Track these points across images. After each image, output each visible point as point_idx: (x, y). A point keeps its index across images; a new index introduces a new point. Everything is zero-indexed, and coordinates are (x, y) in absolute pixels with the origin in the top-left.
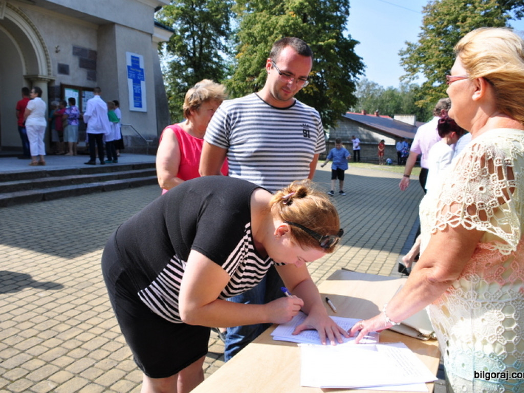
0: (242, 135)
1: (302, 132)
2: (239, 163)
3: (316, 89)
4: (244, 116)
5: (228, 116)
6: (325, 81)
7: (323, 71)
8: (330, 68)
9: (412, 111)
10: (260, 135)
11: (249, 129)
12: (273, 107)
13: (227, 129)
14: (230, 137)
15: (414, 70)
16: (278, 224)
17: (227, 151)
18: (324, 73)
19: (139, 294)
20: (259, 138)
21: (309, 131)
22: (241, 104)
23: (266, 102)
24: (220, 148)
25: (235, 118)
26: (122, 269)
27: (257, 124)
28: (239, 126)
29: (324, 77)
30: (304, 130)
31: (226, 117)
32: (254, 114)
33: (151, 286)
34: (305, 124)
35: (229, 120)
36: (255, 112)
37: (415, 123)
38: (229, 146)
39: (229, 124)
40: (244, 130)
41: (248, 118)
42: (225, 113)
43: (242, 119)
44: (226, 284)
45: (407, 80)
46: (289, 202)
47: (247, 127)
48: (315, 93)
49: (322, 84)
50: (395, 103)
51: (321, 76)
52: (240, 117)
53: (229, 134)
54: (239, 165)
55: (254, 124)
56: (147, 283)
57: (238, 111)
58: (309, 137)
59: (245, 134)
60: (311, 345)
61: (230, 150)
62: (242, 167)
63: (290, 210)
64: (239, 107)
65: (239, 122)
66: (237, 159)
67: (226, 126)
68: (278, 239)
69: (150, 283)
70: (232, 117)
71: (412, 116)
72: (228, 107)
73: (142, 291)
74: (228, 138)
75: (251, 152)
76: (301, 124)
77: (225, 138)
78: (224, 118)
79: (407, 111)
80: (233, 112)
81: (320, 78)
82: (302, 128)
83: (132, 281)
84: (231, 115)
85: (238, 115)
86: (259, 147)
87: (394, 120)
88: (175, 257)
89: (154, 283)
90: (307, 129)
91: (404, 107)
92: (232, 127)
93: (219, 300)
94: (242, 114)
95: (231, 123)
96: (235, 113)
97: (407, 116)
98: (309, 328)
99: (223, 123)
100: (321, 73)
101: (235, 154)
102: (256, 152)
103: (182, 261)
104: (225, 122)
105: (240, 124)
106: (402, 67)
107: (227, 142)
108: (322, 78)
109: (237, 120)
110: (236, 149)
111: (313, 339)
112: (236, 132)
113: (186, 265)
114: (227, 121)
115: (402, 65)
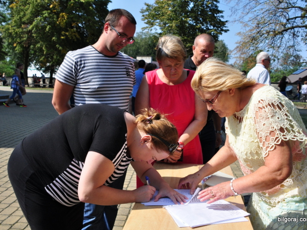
0: (87, 77)
1: (125, 73)
2: (85, 96)
3: (78, 36)
4: (87, 63)
5: (76, 63)
6: (85, 30)
7: (84, 22)
8: (89, 20)
9: (148, 53)
10: (100, 76)
11: (92, 72)
12: (106, 56)
13: (75, 72)
14: (77, 78)
15: (152, 24)
16: (143, 135)
17: (75, 87)
18: (84, 24)
19: (45, 188)
20: (100, 78)
21: (129, 72)
22: (84, 54)
23: (100, 53)
24: (70, 85)
25: (81, 65)
26: (32, 172)
27: (97, 68)
28: (84, 70)
29: (84, 27)
30: (126, 71)
31: (74, 63)
32: (94, 61)
33: (54, 182)
34: (126, 67)
35: (76, 66)
36: (94, 59)
37: (151, 62)
38: (76, 84)
39: (77, 69)
40: (88, 73)
41: (90, 64)
42: (73, 61)
43: (86, 65)
44: (110, 175)
45: (146, 30)
46: (150, 121)
47: (90, 71)
48: (77, 39)
49: (83, 33)
50: (135, 47)
51: (82, 26)
52: (84, 63)
53: (76, 76)
54: (84, 97)
55: (95, 68)
56: (52, 179)
57: (83, 59)
58: (130, 76)
59: (89, 76)
60: (170, 206)
61: (77, 86)
62: (86, 99)
63: (152, 126)
64: (82, 56)
65: (84, 67)
66: (83, 93)
67: (75, 70)
68: (142, 145)
69: (54, 179)
70: (79, 63)
71: (149, 57)
72: (74, 56)
73: (48, 186)
74: (76, 78)
75: (95, 88)
76: (124, 67)
77: (74, 79)
78: (73, 64)
79: (144, 53)
80: (79, 60)
81: (82, 28)
82: (125, 70)
83: (40, 179)
84: (78, 62)
85: (83, 62)
86: (100, 84)
87: (137, 60)
88: (74, 160)
89: (57, 179)
90: (128, 71)
91: (142, 50)
92: (80, 71)
93: (104, 186)
94: (86, 62)
95: (78, 68)
96: (81, 61)
97: (146, 57)
98: (163, 196)
99: (72, 68)
100: (82, 24)
101: (81, 90)
102: (98, 88)
103: (80, 162)
104: (74, 67)
105: (86, 68)
106: (144, 22)
107: (75, 81)
108: (83, 28)
109: (82, 66)
110: (82, 86)
111: (169, 202)
112: (82, 74)
113: (83, 166)
114: (75, 66)
115: (143, 20)
